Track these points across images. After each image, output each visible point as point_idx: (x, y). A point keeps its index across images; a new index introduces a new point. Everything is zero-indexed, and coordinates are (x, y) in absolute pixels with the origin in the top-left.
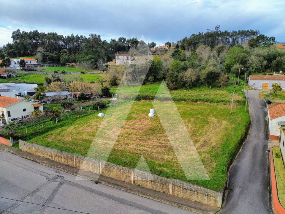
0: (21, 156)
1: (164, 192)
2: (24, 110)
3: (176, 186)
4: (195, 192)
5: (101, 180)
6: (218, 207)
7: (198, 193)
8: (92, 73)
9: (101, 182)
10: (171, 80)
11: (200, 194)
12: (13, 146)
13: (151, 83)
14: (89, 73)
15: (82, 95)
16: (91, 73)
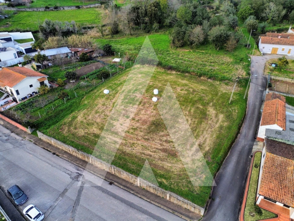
0: (43, 147)
1: (163, 197)
2: (31, 86)
3: (172, 197)
4: (185, 203)
5: (114, 181)
6: (201, 215)
7: (188, 204)
8: (89, 6)
9: (114, 182)
10: (178, 38)
11: (189, 205)
12: (32, 133)
13: (156, 31)
14: (85, 7)
15: (84, 56)
16: (87, 7)
